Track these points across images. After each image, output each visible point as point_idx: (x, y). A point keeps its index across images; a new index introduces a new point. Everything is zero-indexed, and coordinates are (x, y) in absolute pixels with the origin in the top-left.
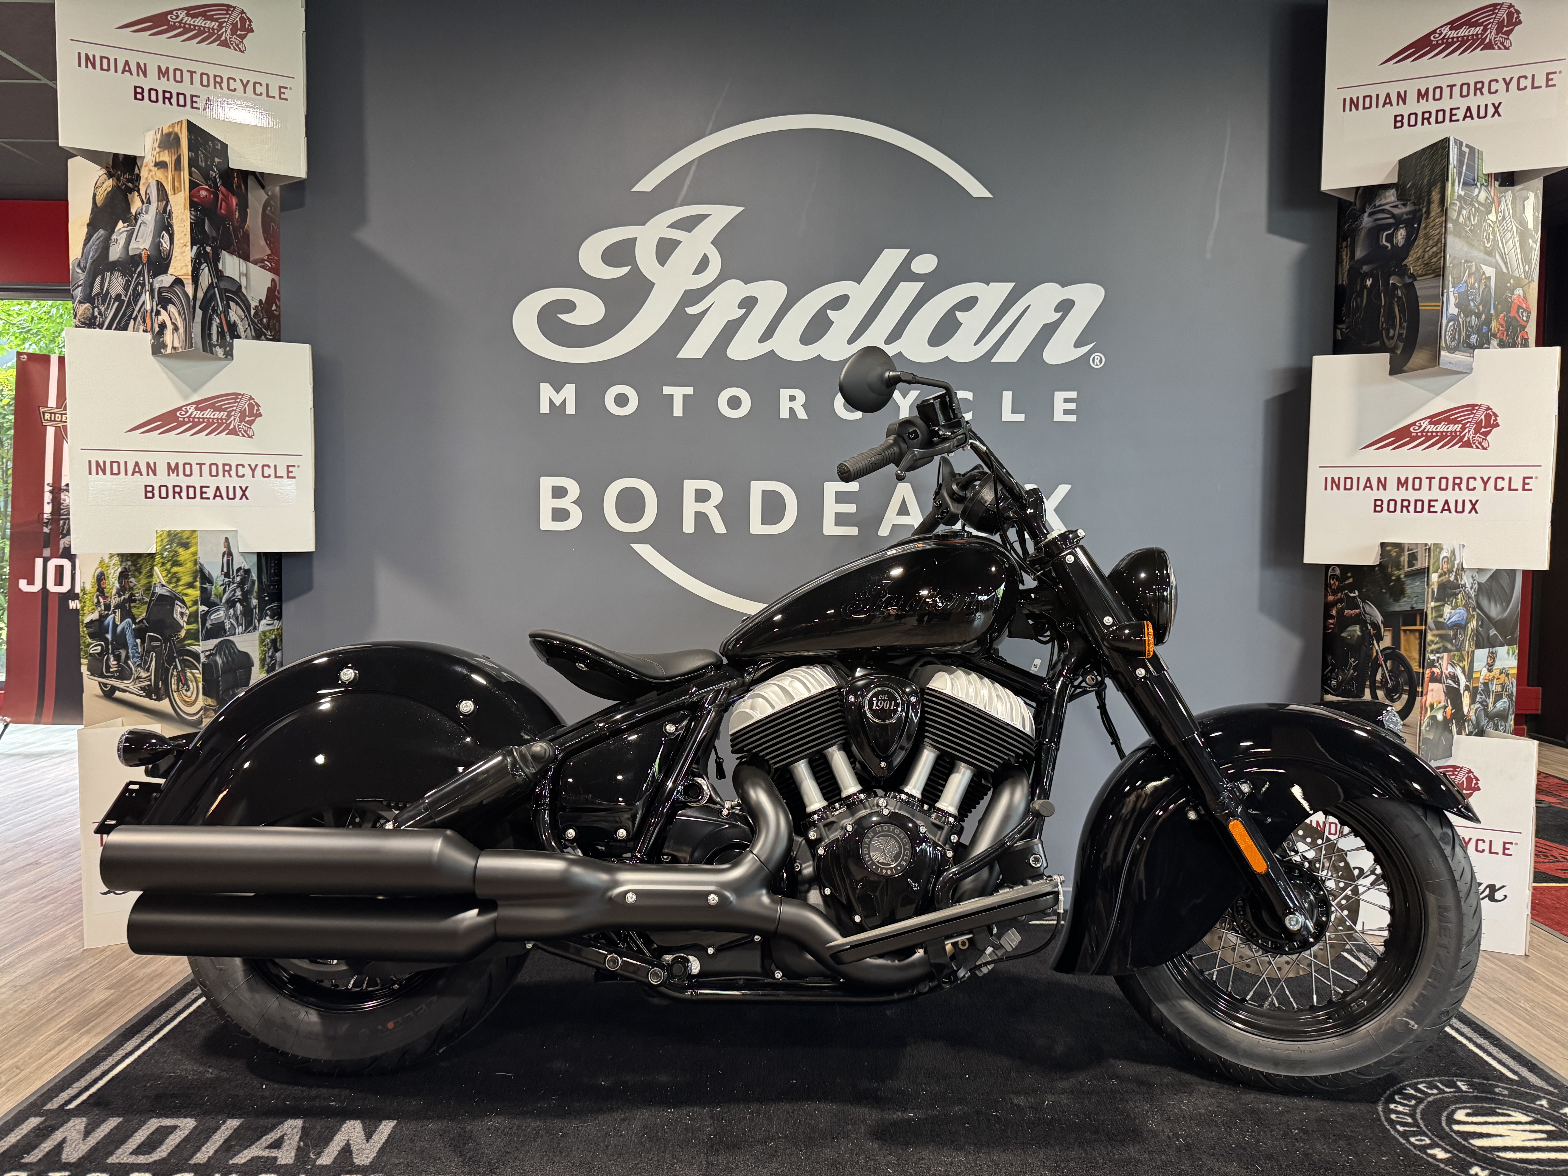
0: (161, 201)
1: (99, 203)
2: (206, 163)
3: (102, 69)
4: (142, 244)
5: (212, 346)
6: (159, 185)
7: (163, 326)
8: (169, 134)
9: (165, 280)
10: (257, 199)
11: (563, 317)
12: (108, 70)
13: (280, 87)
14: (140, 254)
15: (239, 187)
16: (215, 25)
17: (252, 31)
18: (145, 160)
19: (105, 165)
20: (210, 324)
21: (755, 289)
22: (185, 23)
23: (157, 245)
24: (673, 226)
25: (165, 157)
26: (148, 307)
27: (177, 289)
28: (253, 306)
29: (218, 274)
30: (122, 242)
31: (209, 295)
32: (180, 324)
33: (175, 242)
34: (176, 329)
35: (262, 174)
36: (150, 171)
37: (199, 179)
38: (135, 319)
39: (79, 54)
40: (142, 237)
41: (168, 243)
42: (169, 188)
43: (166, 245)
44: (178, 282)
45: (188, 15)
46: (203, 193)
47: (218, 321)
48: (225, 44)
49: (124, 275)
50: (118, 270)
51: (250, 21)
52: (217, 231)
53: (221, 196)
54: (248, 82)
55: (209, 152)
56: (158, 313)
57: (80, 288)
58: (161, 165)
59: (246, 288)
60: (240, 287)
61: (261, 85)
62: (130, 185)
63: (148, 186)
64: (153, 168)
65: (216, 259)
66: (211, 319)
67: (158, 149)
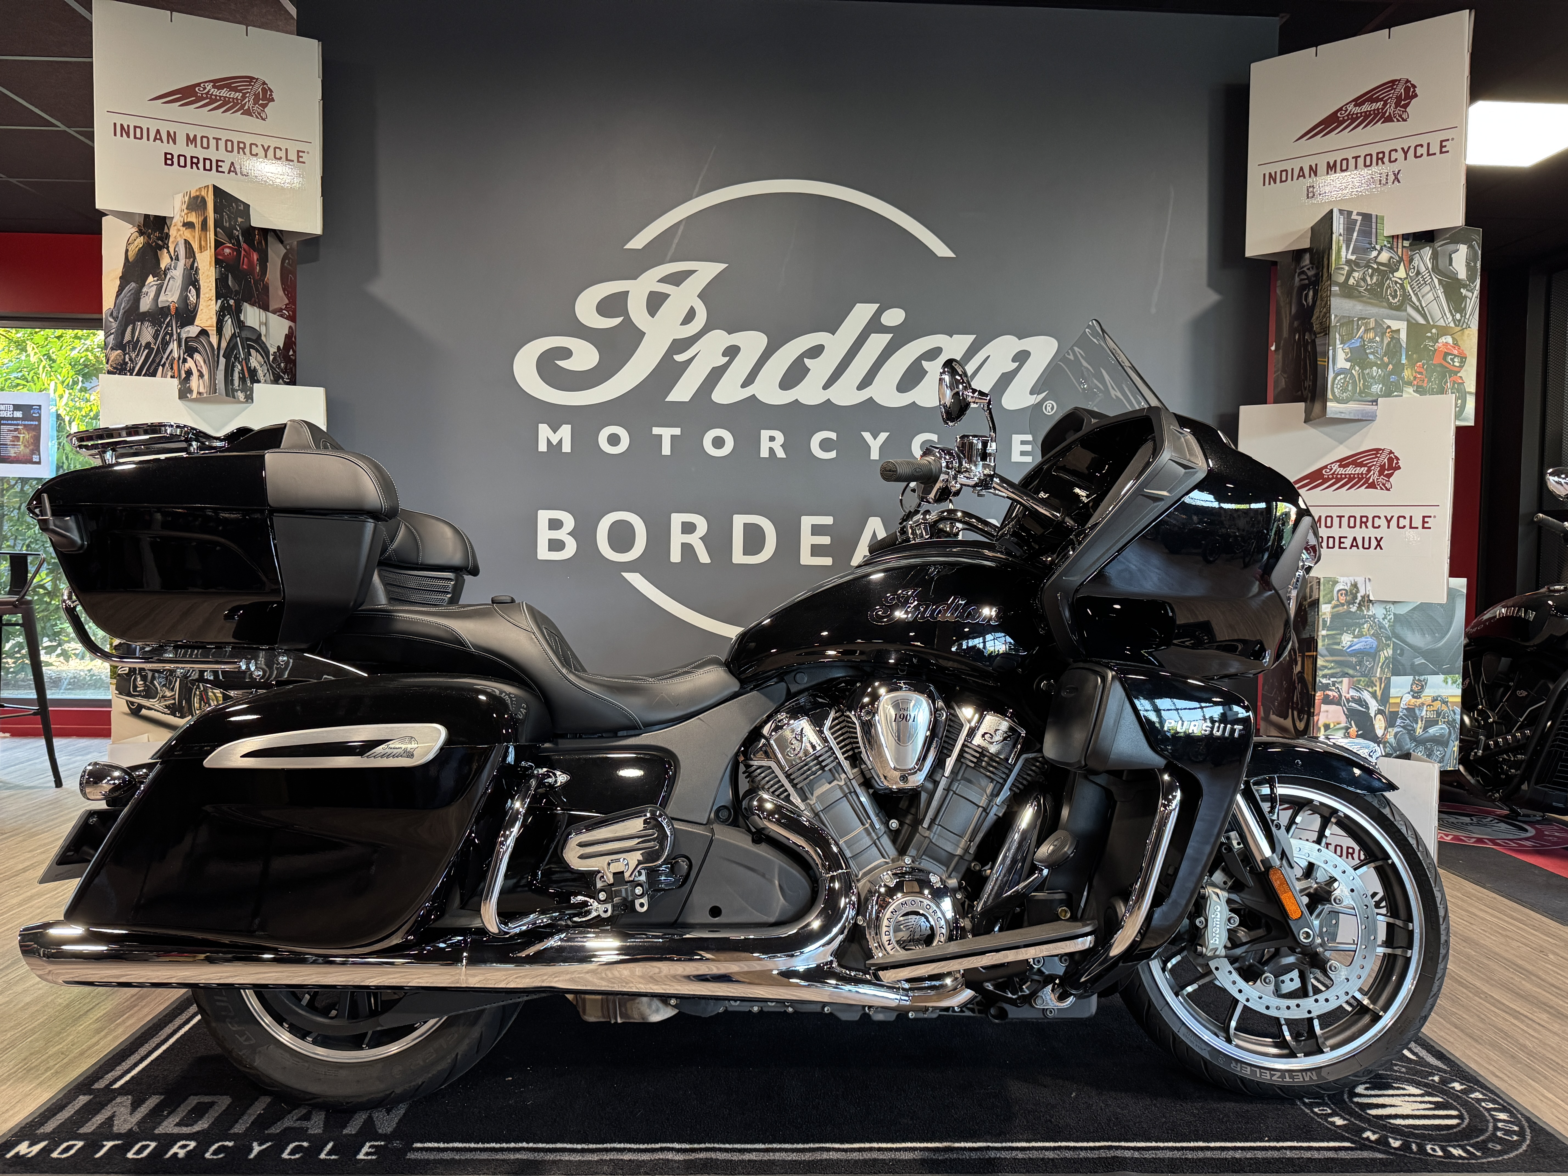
0: (189, 258)
1: (131, 258)
2: (230, 224)
3: (135, 137)
4: (171, 297)
5: (234, 390)
6: (187, 242)
7: (189, 373)
8: (197, 197)
9: (192, 331)
10: (276, 253)
11: (559, 363)
12: (141, 138)
13: (298, 152)
14: (169, 306)
15: (260, 243)
16: (239, 95)
17: (273, 100)
18: (174, 221)
19: (137, 224)
20: (233, 371)
21: (737, 338)
22: (212, 94)
23: (184, 299)
24: (661, 281)
25: (193, 218)
26: (176, 355)
27: (203, 339)
28: (271, 352)
29: (240, 324)
30: (152, 295)
31: (231, 345)
32: (205, 371)
33: (202, 296)
34: (201, 375)
35: (281, 231)
36: (179, 230)
37: (223, 238)
38: (163, 366)
39: (115, 124)
40: (171, 291)
41: (195, 297)
42: (196, 247)
43: (192, 298)
44: (204, 332)
45: (214, 87)
46: (227, 251)
47: (240, 368)
48: (248, 113)
49: (154, 325)
50: (148, 320)
51: (271, 91)
52: (240, 286)
53: (243, 253)
54: (269, 147)
55: (232, 213)
56: (185, 361)
57: (112, 336)
58: (189, 225)
59: (265, 336)
60: (260, 335)
61: (281, 150)
62: (160, 242)
63: (177, 244)
64: (181, 228)
65: (239, 310)
66: (233, 366)
67: (186, 211)
